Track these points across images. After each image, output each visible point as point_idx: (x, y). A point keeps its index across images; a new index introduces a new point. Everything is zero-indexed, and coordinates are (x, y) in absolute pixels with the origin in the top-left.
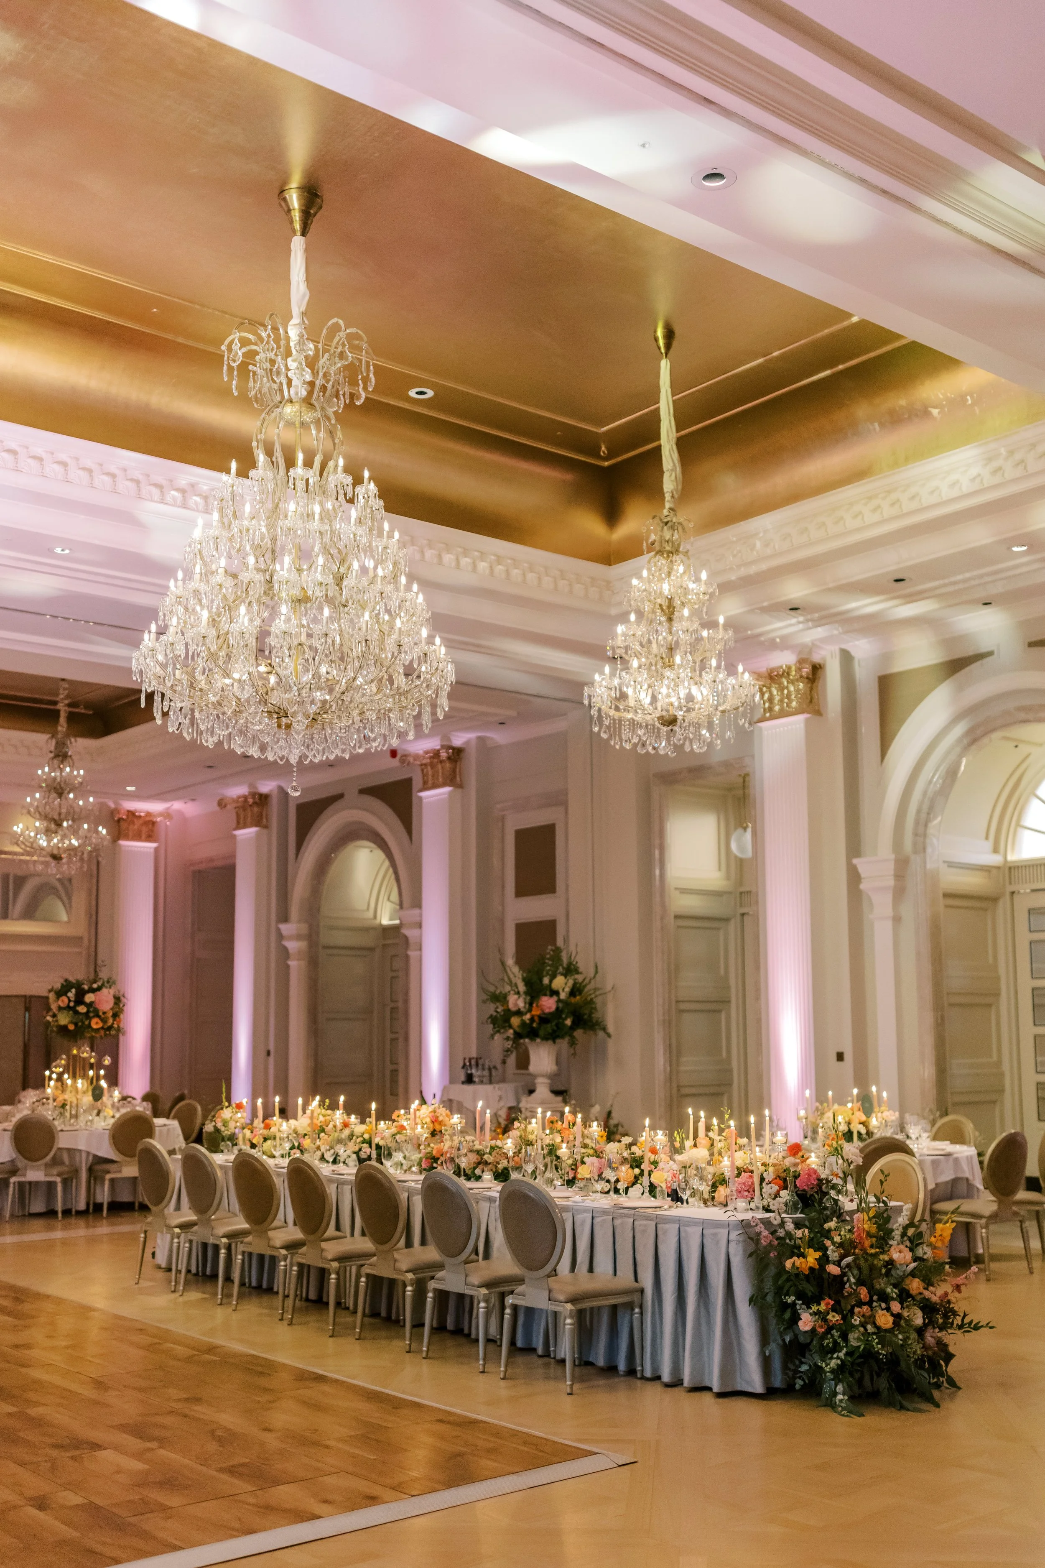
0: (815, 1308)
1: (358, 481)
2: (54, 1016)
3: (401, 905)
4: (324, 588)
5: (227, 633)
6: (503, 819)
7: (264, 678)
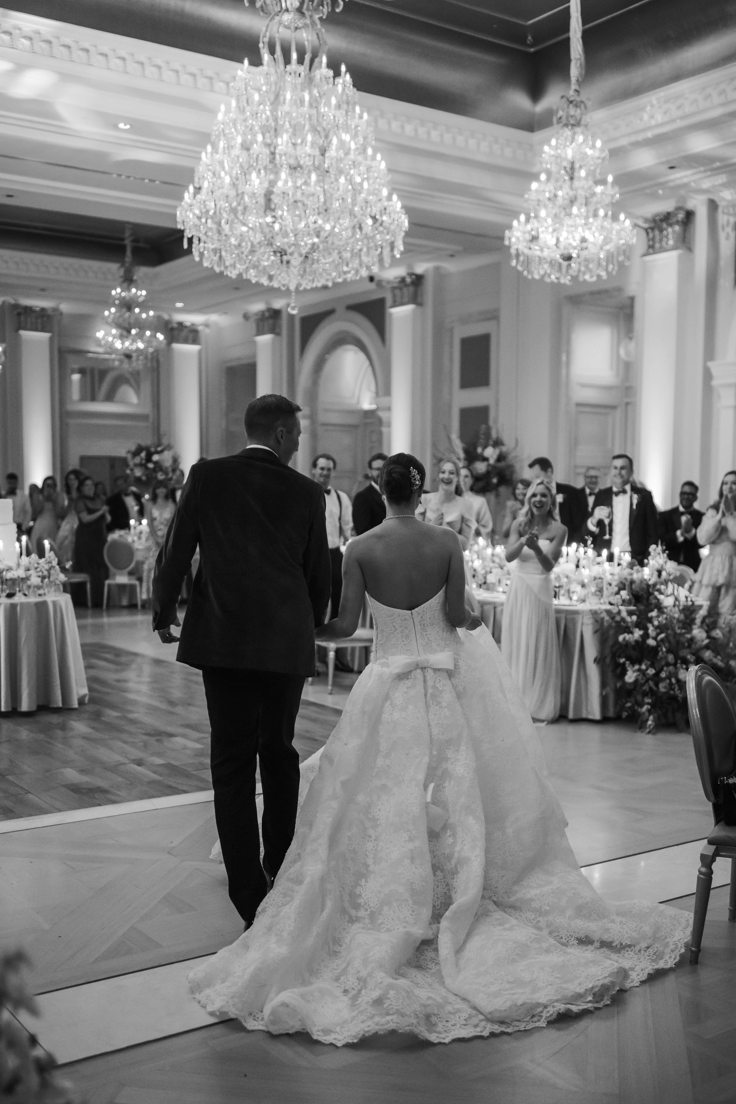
0: (637, 667)
1: (337, 74)
2: (132, 470)
3: (377, 394)
4: (312, 158)
5: (243, 193)
6: (451, 330)
7: (271, 226)
